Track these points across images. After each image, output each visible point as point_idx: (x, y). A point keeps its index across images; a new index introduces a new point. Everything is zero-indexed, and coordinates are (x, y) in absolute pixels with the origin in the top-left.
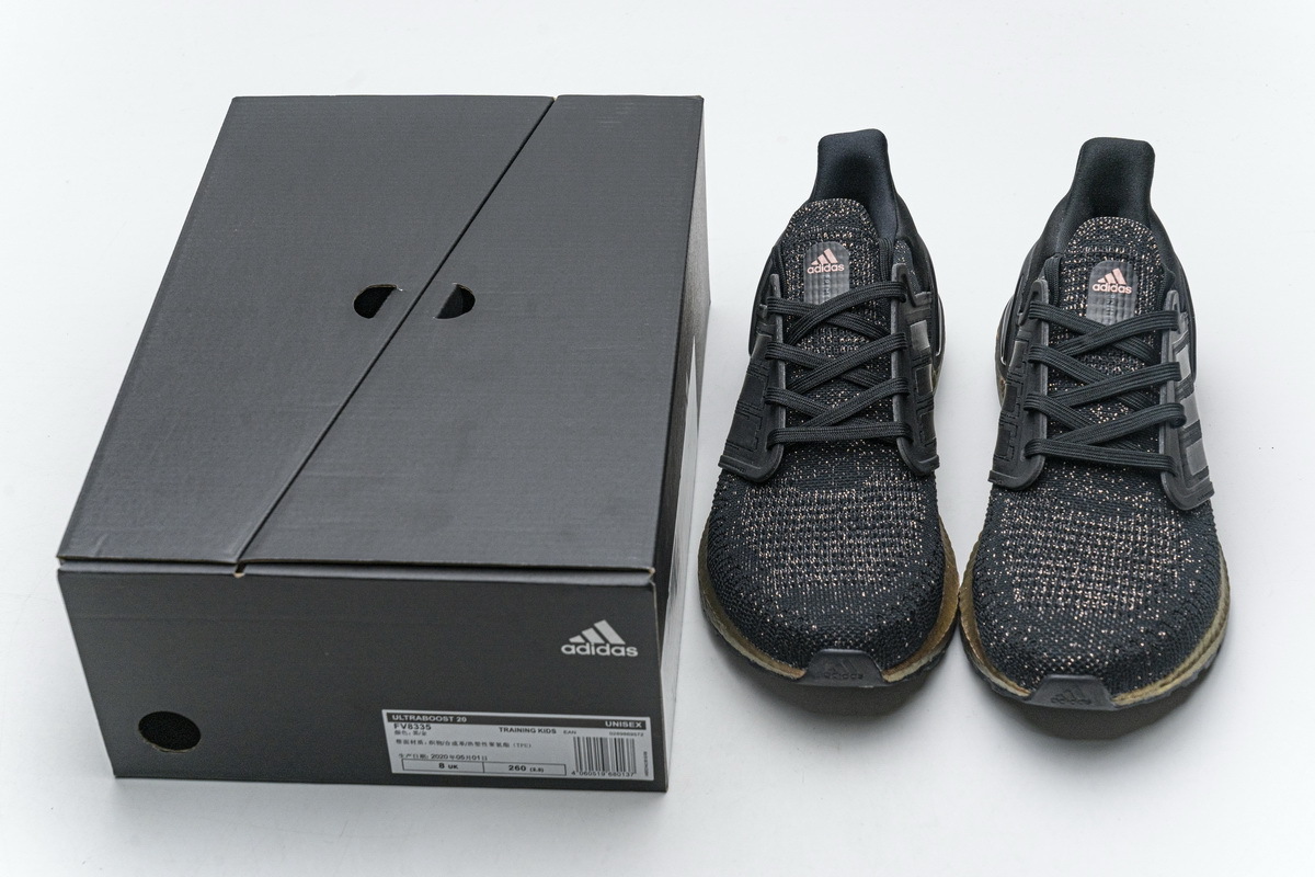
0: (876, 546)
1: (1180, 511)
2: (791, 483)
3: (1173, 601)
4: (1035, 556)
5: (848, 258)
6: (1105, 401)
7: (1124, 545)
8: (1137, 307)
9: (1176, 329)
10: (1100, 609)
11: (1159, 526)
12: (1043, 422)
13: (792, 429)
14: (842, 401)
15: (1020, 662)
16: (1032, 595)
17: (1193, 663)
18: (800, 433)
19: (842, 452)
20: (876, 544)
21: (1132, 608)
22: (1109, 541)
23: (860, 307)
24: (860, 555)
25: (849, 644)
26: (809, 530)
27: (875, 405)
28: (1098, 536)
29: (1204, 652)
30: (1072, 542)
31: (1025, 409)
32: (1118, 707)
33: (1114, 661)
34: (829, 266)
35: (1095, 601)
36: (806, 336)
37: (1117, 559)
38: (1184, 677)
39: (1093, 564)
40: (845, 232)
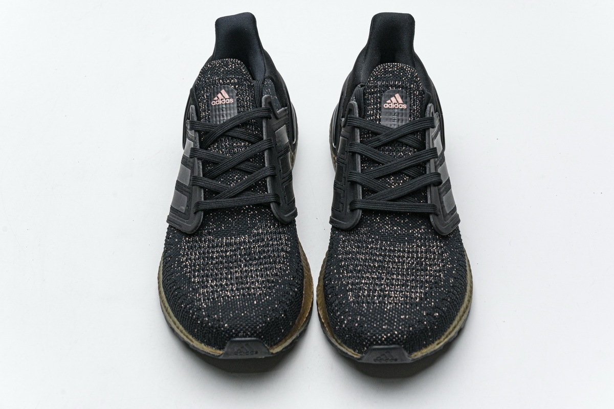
0: (261, 270)
1: (441, 236)
2: (209, 233)
3: (442, 292)
4: (359, 271)
5: (235, 94)
6: (395, 174)
7: (411, 260)
8: (410, 116)
9: (433, 127)
10: (399, 302)
11: (430, 246)
12: (360, 189)
13: (208, 201)
14: (237, 181)
15: (354, 339)
16: (359, 296)
17: (455, 327)
18: (213, 204)
19: (239, 213)
20: (261, 269)
21: (418, 300)
22: (402, 259)
23: (244, 124)
24: (252, 276)
25: (248, 335)
26: (221, 262)
27: (257, 183)
28: (395, 256)
29: (460, 319)
30: (380, 261)
31: (348, 181)
32: (413, 360)
33: (409, 334)
34: (224, 100)
35: (396, 297)
36: (213, 143)
37: (407, 269)
38: (449, 337)
39: (393, 274)
40: (232, 79)
